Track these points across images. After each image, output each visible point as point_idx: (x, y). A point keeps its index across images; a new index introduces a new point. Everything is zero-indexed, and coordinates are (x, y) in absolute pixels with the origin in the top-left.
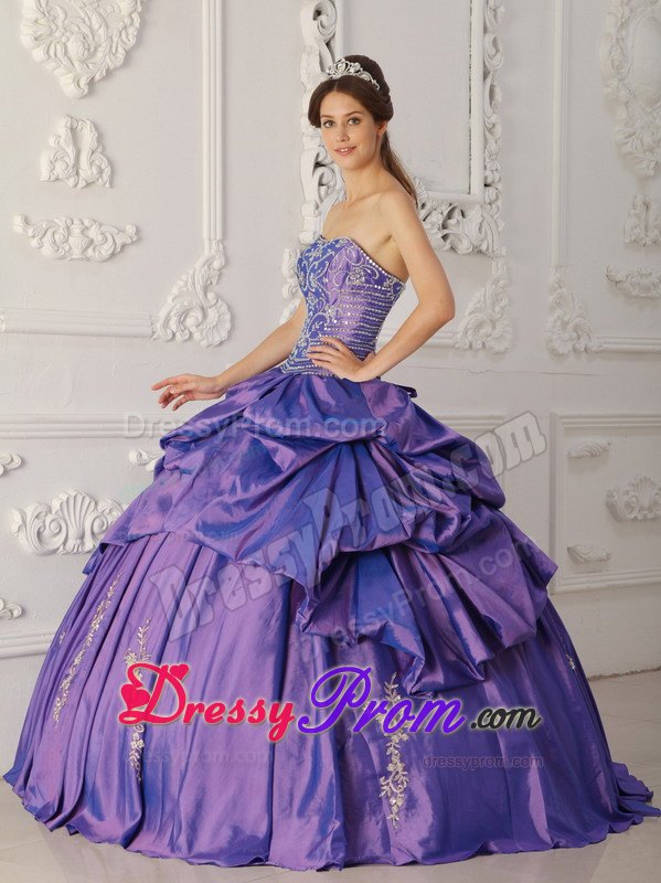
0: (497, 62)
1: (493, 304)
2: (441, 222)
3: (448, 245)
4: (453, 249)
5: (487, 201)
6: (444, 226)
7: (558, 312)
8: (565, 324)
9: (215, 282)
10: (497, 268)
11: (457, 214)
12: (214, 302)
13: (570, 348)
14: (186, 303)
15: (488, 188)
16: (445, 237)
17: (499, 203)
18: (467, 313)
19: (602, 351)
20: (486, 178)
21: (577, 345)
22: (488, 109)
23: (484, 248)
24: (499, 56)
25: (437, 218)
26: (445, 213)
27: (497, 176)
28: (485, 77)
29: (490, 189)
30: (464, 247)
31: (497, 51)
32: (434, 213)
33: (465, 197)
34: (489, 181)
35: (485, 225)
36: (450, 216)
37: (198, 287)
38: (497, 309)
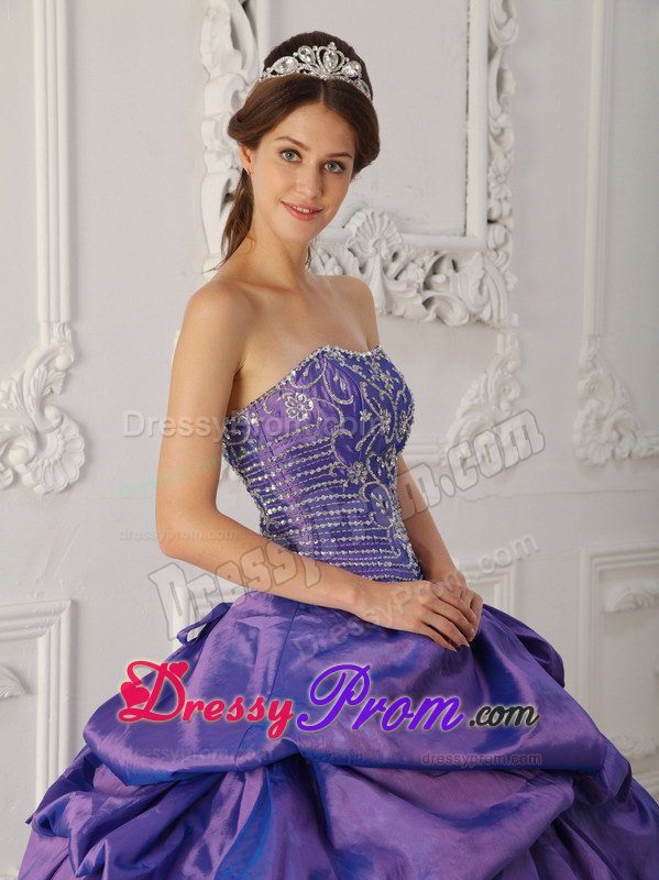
0: (510, 33)
1: (498, 397)
2: (421, 281)
3: (432, 314)
4: (439, 319)
5: (492, 245)
6: (427, 286)
7: (592, 404)
8: (600, 421)
9: (57, 390)
10: (504, 345)
11: (446, 267)
12: (55, 422)
13: (609, 454)
14: (7, 428)
15: (492, 226)
16: (427, 303)
17: (510, 248)
18: (459, 412)
19: (652, 456)
20: (490, 211)
21: (618, 451)
22: (495, 107)
23: (485, 316)
24: (511, 24)
25: (416, 275)
26: (429, 266)
27: (506, 208)
28: (491, 55)
29: (497, 230)
30: (456, 315)
31: (509, 16)
32: (412, 267)
33: (456, 241)
34: (494, 216)
35: (488, 281)
36: (435, 270)
37: (29, 401)
38: (504, 405)
